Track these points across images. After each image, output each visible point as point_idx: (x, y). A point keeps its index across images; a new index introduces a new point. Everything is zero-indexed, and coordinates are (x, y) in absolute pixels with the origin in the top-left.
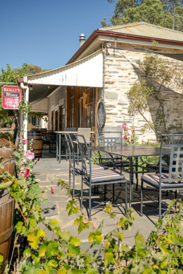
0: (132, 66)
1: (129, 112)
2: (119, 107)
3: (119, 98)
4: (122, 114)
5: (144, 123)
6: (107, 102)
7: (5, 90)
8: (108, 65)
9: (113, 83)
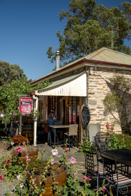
0: (105, 82)
1: (104, 113)
2: (98, 110)
3: (97, 104)
4: (100, 114)
5: (114, 120)
6: (90, 107)
7: (21, 100)
8: (91, 82)
9: (93, 93)
